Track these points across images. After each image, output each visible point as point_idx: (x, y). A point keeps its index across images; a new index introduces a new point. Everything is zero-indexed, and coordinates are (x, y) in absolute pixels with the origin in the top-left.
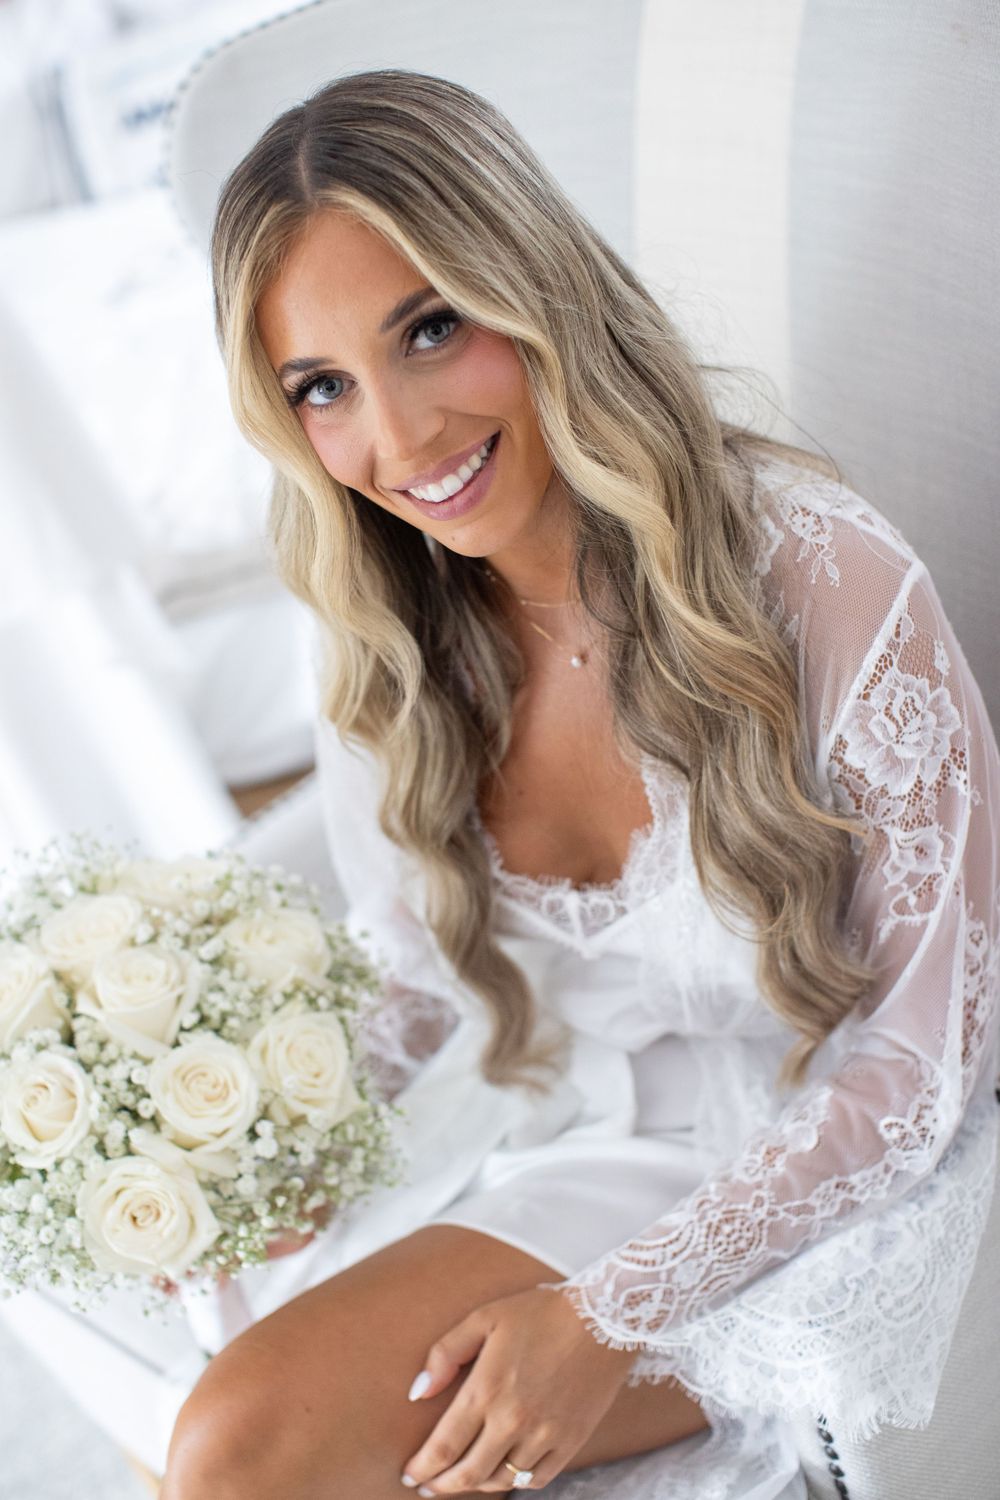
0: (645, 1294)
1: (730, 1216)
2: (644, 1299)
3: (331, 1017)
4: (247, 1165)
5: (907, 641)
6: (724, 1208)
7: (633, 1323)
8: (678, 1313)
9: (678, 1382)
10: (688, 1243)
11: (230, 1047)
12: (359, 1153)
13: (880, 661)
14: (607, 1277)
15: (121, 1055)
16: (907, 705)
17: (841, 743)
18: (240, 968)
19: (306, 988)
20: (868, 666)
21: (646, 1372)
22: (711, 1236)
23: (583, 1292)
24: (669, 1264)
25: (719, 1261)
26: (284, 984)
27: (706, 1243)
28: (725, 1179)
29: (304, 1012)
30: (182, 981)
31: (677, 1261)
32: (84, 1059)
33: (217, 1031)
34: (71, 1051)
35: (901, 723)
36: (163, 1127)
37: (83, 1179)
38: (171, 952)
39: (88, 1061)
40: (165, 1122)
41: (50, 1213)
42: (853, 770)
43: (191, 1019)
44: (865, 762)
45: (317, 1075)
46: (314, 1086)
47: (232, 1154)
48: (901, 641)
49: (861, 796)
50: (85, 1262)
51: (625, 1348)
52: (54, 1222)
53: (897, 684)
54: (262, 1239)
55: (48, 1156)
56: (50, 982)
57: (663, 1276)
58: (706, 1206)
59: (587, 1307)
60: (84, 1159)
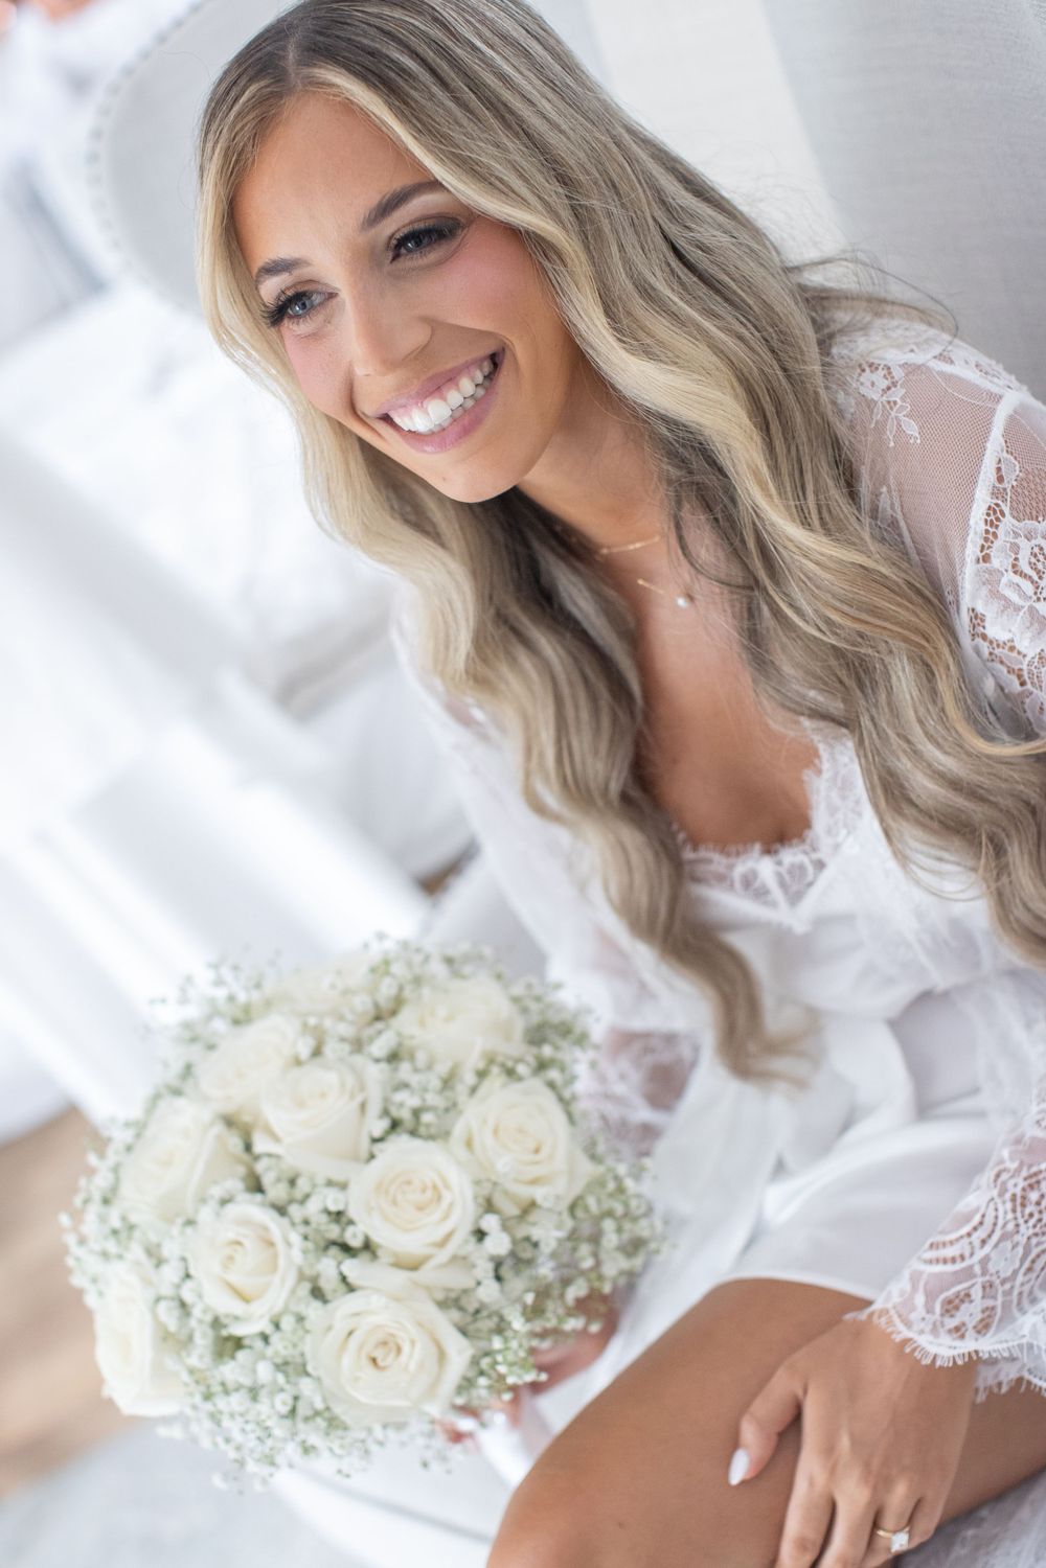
0: (962, 1294)
1: (1033, 1180)
2: (962, 1301)
3: (536, 1084)
4: (485, 1269)
5: (1015, 483)
6: (1024, 1173)
7: (959, 1331)
8: (1006, 1306)
9: (1029, 1383)
10: (995, 1224)
11: (431, 1144)
12: (608, 1225)
13: (988, 515)
14: (914, 1289)
15: (314, 1186)
16: (1035, 556)
17: (977, 619)
18: (421, 1058)
19: (500, 1059)
20: (976, 523)
21: (991, 1381)
22: (1019, 1209)
23: (892, 1312)
24: (980, 1254)
25: (1036, 1235)
26: (474, 1061)
27: (1016, 1218)
28: (1018, 1141)
29: (504, 1086)
30: (362, 1088)
31: (987, 1248)
32: (277, 1202)
33: (413, 1133)
34: (259, 1197)
35: (1036, 578)
36: (380, 1252)
37: (307, 1332)
38: (341, 1060)
39: (280, 1203)
40: (379, 1246)
41: (281, 1378)
42: (1001, 644)
43: (379, 1126)
44: (1010, 631)
45: (537, 1151)
46: (537, 1163)
47: (460, 1261)
48: (1006, 485)
49: (1020, 670)
50: (334, 1424)
51: (955, 1362)
52: (287, 1387)
53: (1017, 535)
54: (520, 1346)
55: (262, 1317)
56: (219, 1128)
57: (977, 1269)
58: (1004, 1176)
59: (901, 1327)
60: (302, 1309)
